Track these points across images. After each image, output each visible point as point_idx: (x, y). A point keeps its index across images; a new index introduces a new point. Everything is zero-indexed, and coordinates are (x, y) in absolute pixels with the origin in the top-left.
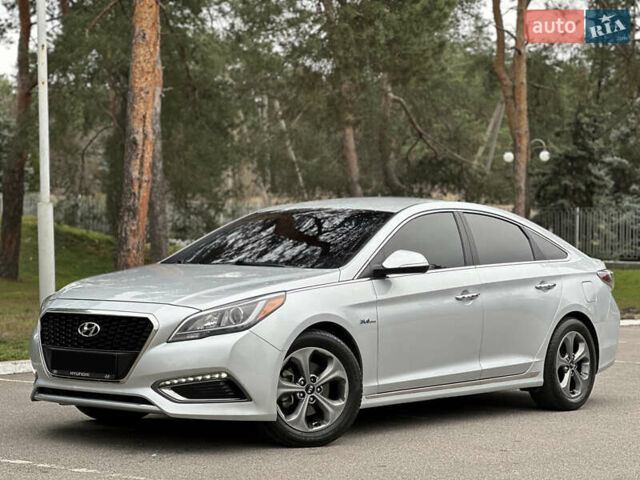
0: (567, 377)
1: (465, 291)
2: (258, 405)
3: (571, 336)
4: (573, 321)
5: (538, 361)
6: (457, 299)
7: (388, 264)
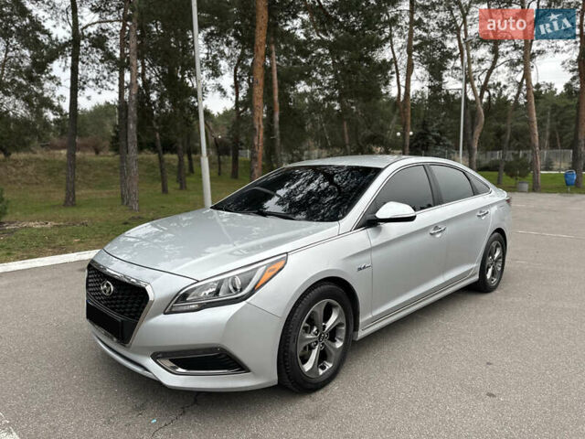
0: (490, 270)
1: (436, 228)
2: (256, 376)
3: (494, 244)
4: (496, 234)
5: (476, 266)
6: (431, 234)
7: (381, 214)
